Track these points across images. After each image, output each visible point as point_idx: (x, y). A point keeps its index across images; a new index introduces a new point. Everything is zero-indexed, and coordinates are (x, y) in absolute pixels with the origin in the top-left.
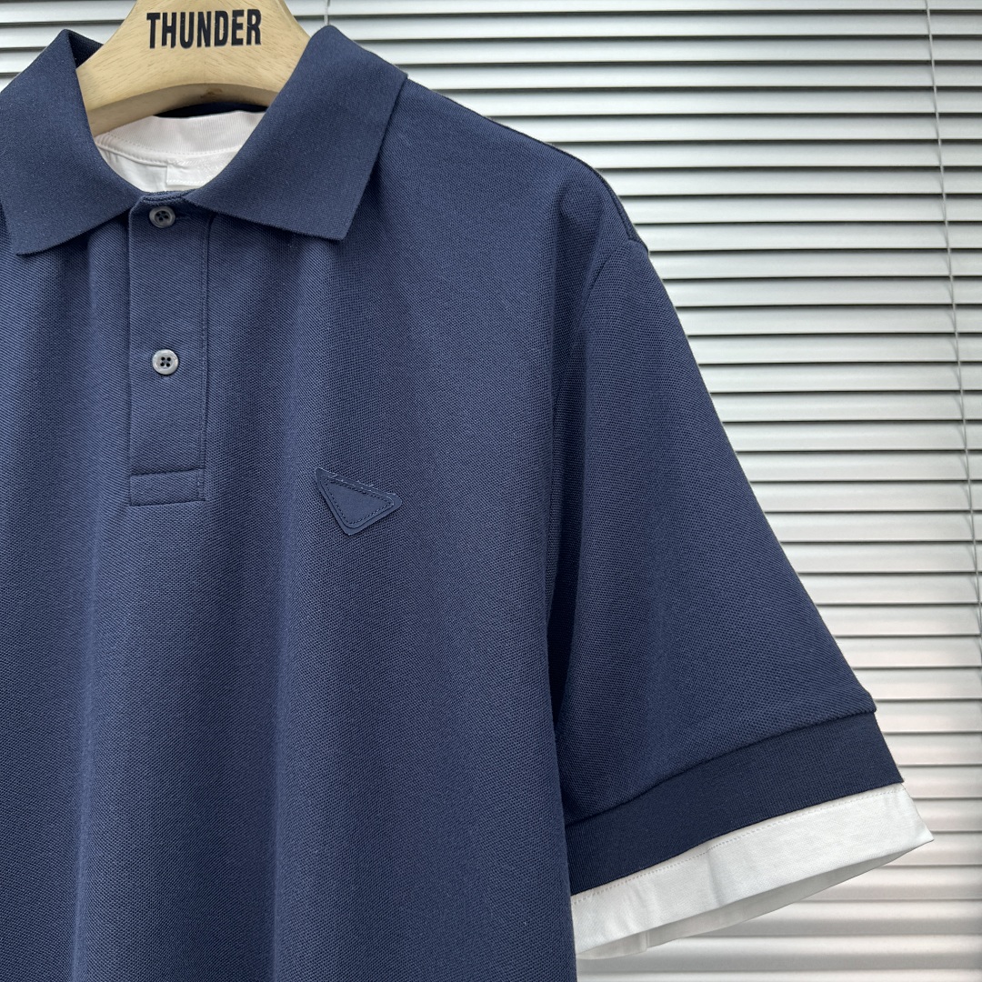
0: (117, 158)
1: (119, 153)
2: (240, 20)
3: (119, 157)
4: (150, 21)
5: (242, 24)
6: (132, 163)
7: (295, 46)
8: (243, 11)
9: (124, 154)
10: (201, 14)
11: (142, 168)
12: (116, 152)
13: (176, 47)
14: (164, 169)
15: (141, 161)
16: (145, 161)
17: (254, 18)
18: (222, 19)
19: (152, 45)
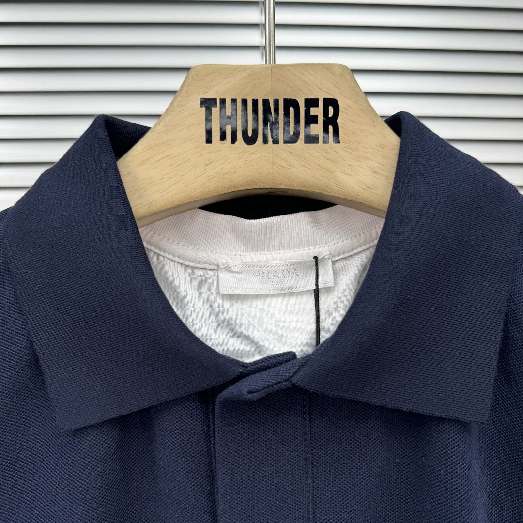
0: (158, 259)
1: (162, 253)
2: (314, 111)
3: (161, 257)
4: (204, 109)
5: (316, 117)
6: (177, 265)
7: (381, 146)
8: (317, 100)
9: (166, 255)
10: (266, 102)
11: (189, 271)
12: (157, 251)
13: (237, 143)
14: (215, 273)
15: (187, 263)
16: (192, 264)
17: (331, 109)
18: (292, 109)
19: (209, 141)
